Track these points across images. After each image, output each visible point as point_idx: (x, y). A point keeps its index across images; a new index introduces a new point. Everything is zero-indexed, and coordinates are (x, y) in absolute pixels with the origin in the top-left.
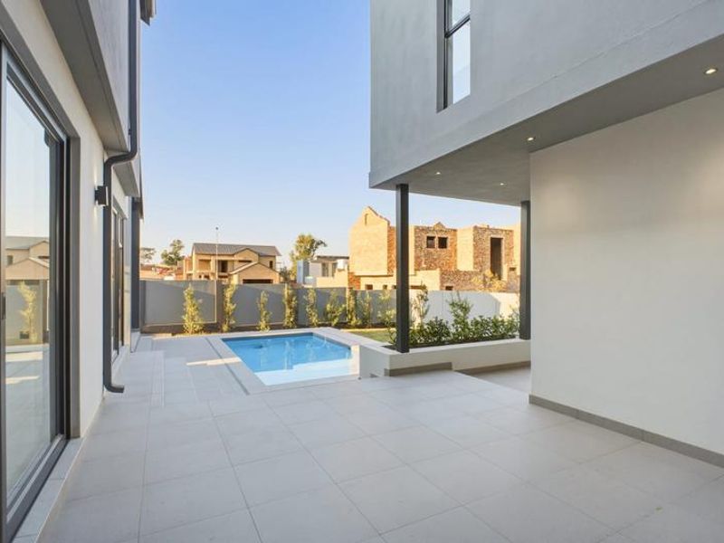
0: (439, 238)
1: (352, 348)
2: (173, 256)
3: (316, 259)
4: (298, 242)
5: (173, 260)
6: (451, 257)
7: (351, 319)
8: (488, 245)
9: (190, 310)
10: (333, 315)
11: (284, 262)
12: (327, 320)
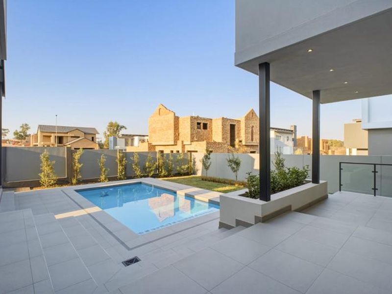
0: (204, 124)
1: (178, 192)
2: (22, 134)
3: (121, 136)
4: (109, 126)
5: (22, 136)
6: (209, 134)
7: (161, 172)
8: (229, 128)
9: (46, 169)
10: (150, 169)
11: (101, 138)
12: (146, 172)
